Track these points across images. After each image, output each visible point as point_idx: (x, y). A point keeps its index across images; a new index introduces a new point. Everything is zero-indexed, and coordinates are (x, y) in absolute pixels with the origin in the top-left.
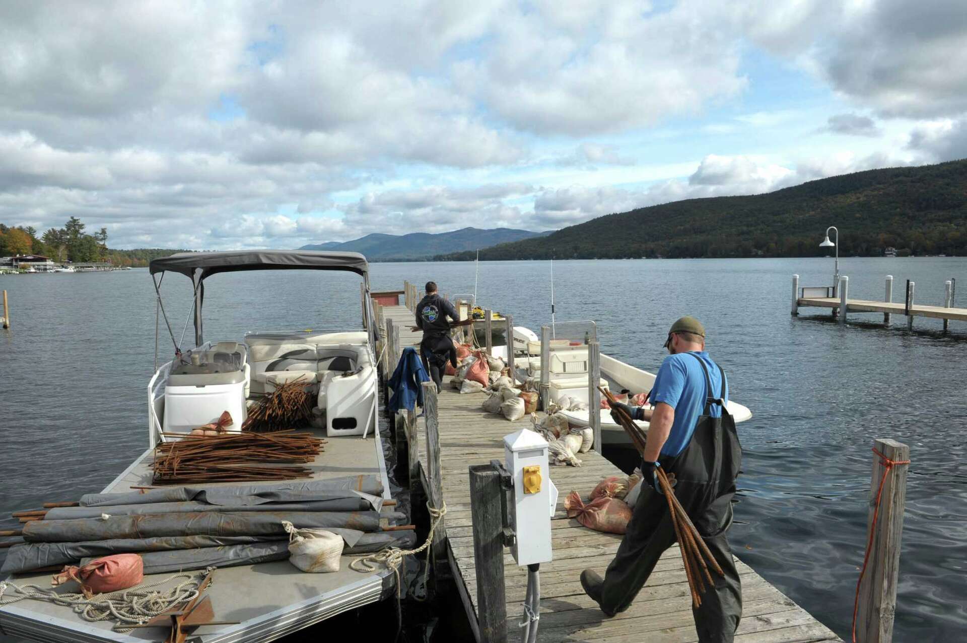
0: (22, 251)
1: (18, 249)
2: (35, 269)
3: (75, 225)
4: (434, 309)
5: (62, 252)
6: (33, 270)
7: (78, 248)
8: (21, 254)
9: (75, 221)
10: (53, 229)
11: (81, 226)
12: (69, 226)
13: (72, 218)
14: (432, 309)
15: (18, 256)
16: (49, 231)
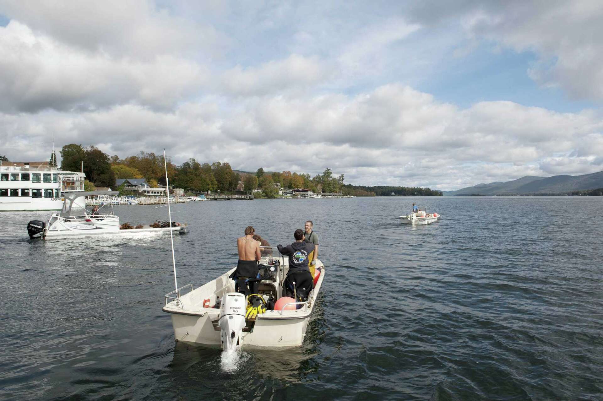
0: (298, 186)
1: (297, 185)
2: (301, 196)
3: (328, 172)
4: (304, 254)
5: (319, 187)
6: (299, 197)
7: (327, 185)
8: (297, 188)
9: (328, 170)
10: (319, 175)
11: (331, 173)
12: (325, 173)
13: (327, 168)
14: (303, 253)
15: (296, 189)
16: (317, 176)
